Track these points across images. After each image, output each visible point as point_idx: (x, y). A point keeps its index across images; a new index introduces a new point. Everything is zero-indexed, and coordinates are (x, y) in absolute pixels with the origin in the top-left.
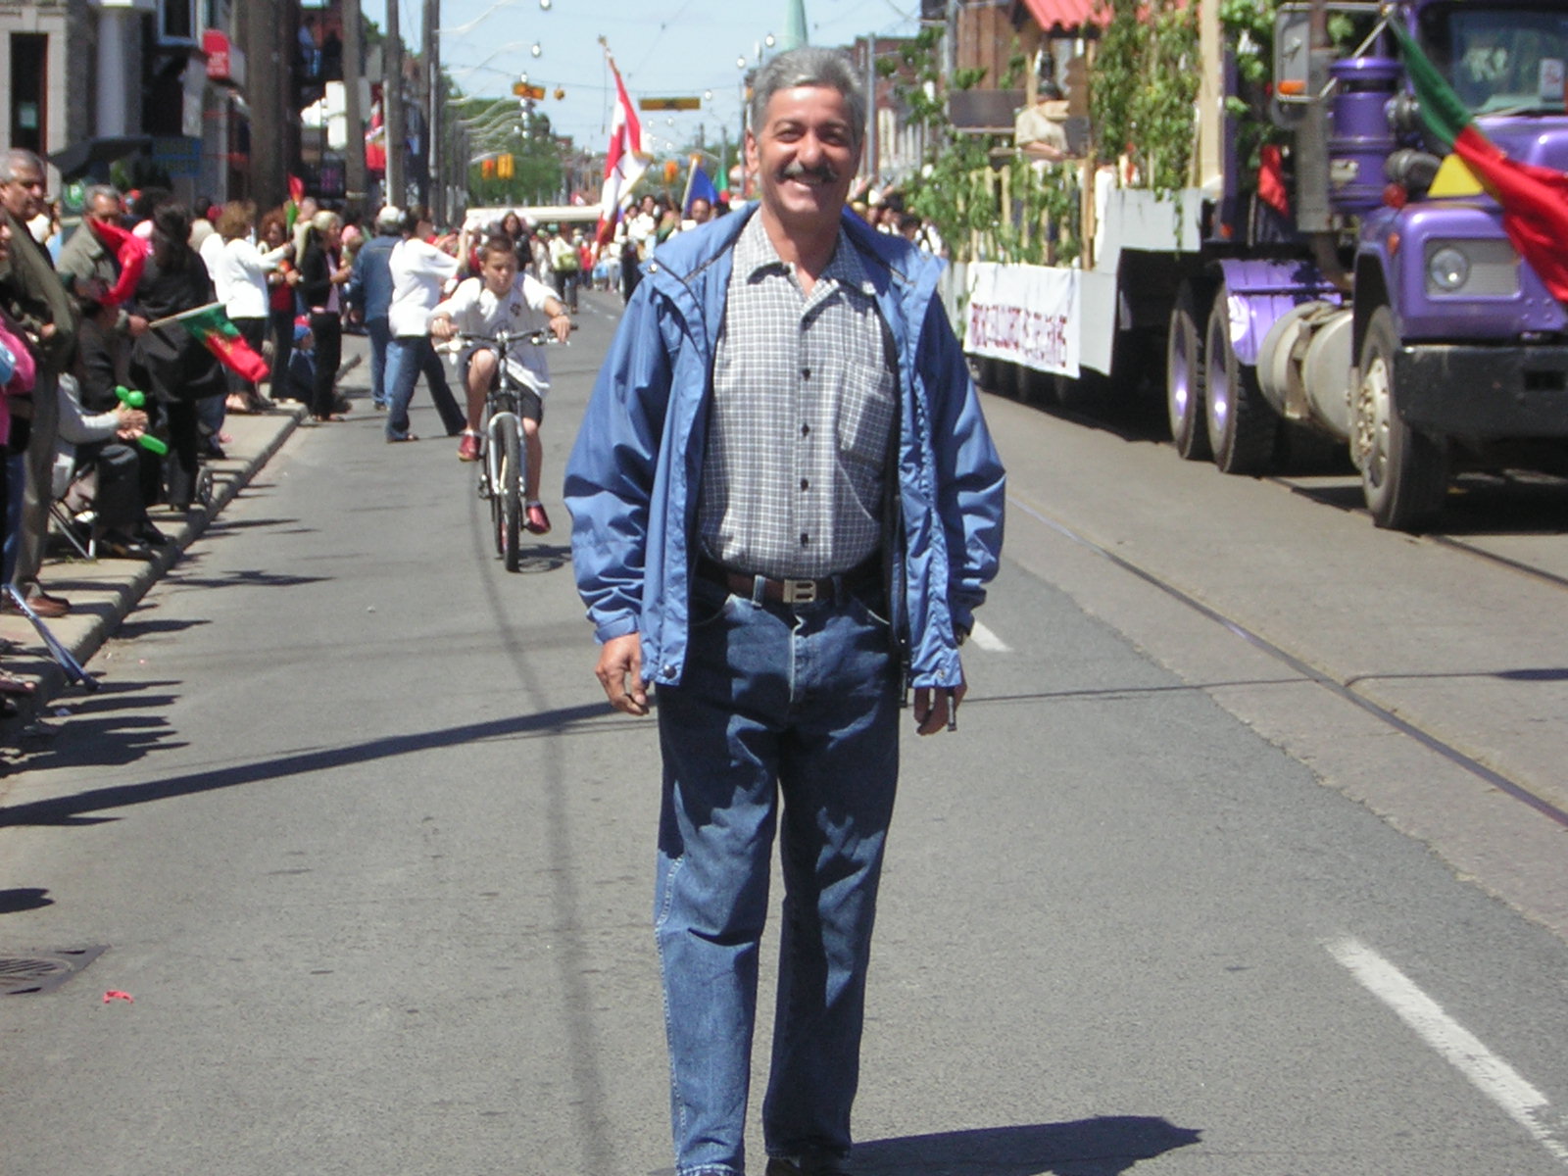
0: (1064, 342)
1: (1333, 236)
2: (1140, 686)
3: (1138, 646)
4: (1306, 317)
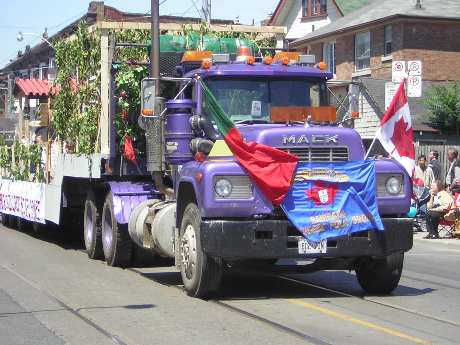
0: (39, 210)
1: (162, 172)
2: (12, 312)
3: (14, 299)
4: (150, 206)
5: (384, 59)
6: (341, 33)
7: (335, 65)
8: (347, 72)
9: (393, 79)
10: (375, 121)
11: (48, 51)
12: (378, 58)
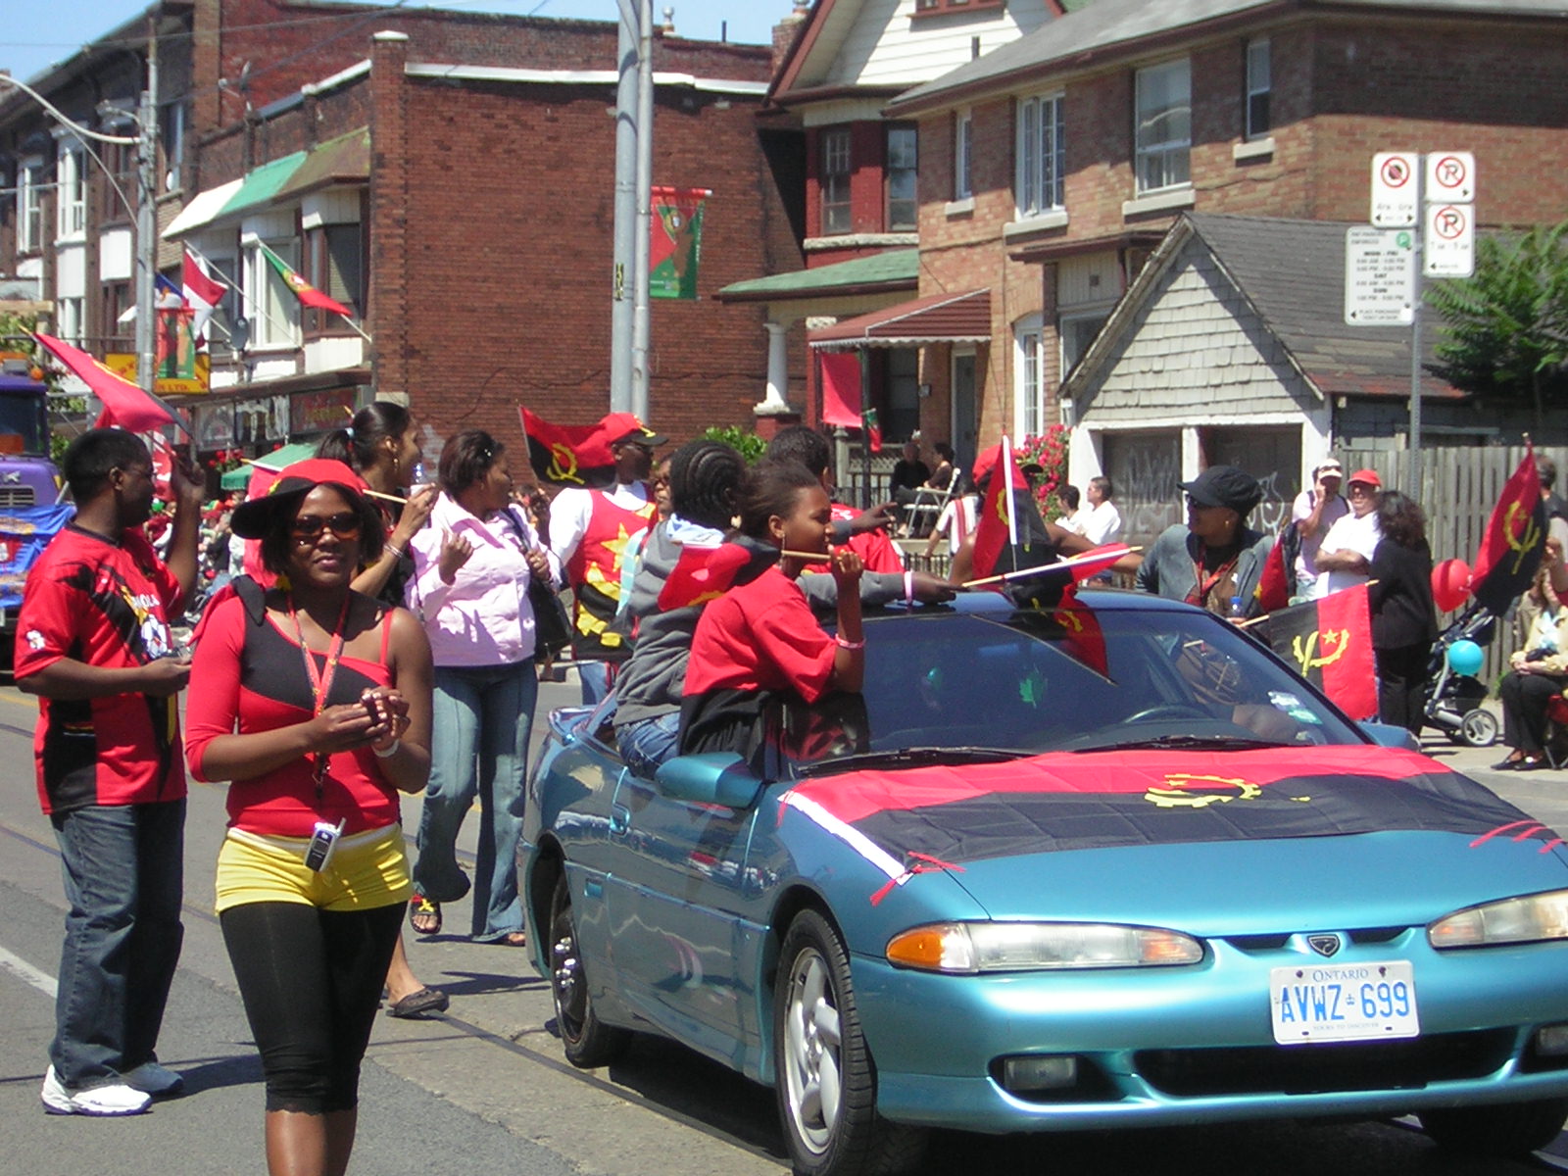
5: (1240, 150)
6: (1088, 63)
7: (1061, 173)
8: (1106, 198)
9: (1374, 213)
10: (1244, 364)
11: (14, 134)
12: (1218, 147)
